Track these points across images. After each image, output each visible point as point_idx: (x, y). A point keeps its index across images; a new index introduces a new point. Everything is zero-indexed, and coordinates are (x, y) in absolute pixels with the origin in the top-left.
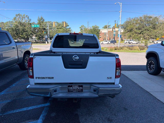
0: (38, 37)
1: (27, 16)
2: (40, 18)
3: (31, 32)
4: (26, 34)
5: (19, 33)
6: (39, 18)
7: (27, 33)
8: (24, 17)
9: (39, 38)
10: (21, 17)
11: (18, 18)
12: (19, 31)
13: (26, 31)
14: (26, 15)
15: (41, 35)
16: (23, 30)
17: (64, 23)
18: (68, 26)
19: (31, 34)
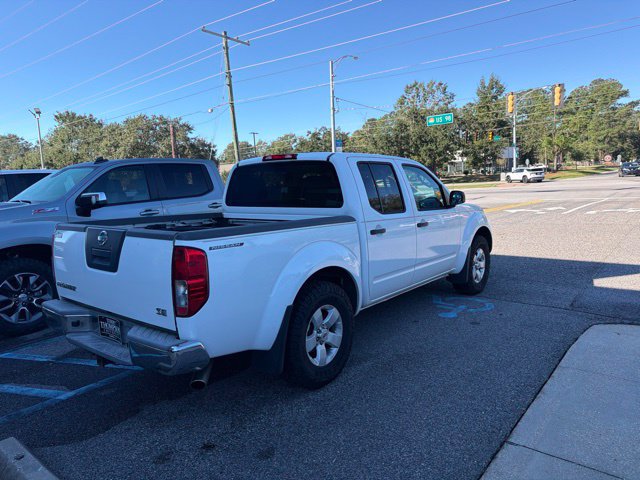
0: (471, 159)
1: (441, 84)
2: (487, 85)
3: (446, 142)
4: (430, 150)
5: (406, 150)
6: (483, 83)
7: (434, 148)
8: (432, 92)
9: (476, 162)
10: (421, 94)
11: (413, 97)
12: (408, 143)
13: (431, 141)
14: (437, 84)
15: (487, 151)
16: (420, 138)
17: (558, 89)
18: (625, 94)
19: (447, 148)
